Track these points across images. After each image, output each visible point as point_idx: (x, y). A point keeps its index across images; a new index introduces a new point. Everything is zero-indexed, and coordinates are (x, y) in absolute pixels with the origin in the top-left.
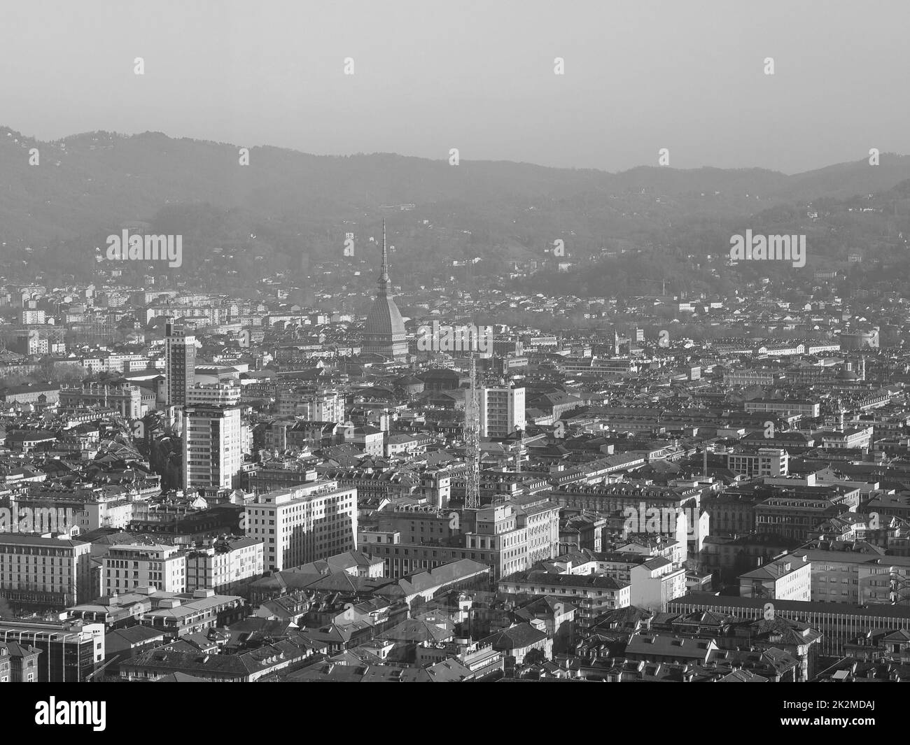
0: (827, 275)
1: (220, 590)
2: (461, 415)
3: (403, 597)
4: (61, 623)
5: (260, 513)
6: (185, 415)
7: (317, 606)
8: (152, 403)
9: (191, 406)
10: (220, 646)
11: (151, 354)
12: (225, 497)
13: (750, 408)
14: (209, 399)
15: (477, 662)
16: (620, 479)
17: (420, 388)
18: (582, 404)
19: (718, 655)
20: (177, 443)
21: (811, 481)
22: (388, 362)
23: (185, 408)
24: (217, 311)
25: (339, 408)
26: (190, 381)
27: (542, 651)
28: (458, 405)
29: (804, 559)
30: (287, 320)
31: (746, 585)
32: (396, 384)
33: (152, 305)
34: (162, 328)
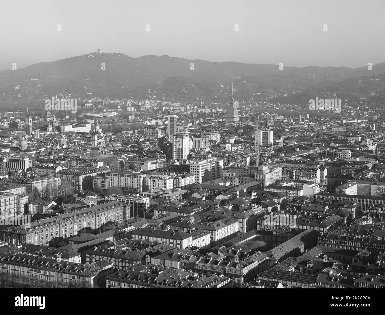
0: (364, 99)
1: (183, 188)
2: (254, 139)
3: (236, 191)
4: (137, 197)
5: (195, 167)
6: (173, 138)
7: (211, 194)
8: (164, 134)
9: (175, 135)
10: (183, 205)
11: (164, 120)
12: (185, 162)
13: (340, 138)
14: (180, 133)
15: (257, 211)
16: (301, 158)
17: (242, 131)
18: (290, 136)
19: (329, 210)
20: (171, 146)
21: (358, 160)
22: (233, 123)
23: (173, 136)
24: (183, 108)
25: (218, 136)
26: (175, 128)
27: (277, 208)
28: (253, 136)
29: (355, 183)
30: (204, 110)
31: (337, 190)
32: (235, 129)
33: (165, 106)
34: (167, 112)
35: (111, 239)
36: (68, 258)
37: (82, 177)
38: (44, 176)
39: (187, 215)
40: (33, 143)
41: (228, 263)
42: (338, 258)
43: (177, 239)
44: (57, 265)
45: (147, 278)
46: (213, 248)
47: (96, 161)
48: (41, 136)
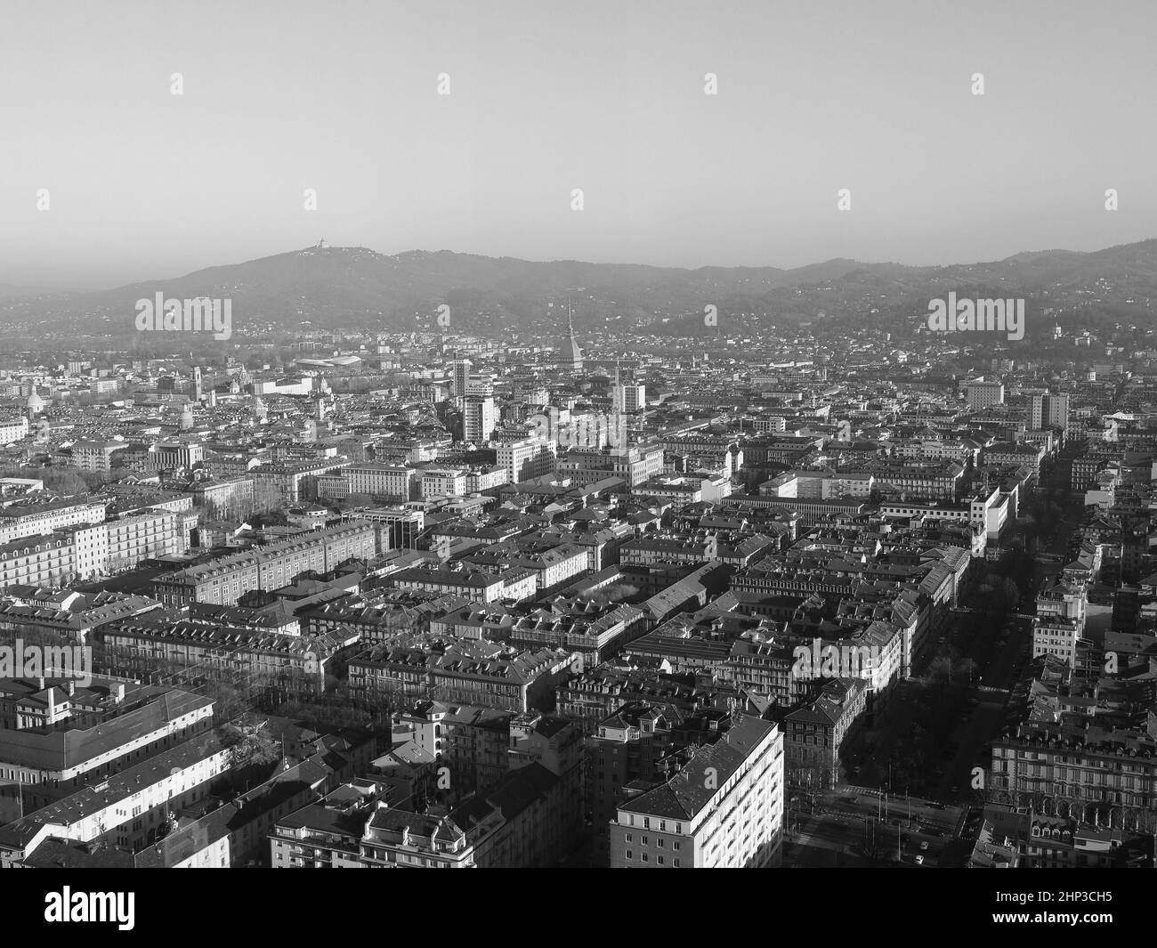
0: (805, 324)
1: (484, 493)
2: (611, 400)
3: (581, 496)
4: (401, 511)
5: (504, 453)
6: (464, 401)
7: (535, 501)
8: (447, 395)
9: (467, 396)
10: (485, 523)
11: (446, 369)
12: (487, 446)
13: (765, 395)
14: (477, 393)
15: (620, 531)
16: (695, 434)
17: (589, 386)
18: (675, 394)
19: (748, 526)
20: (460, 416)
21: (798, 434)
22: (572, 372)
23: (464, 397)
24: (480, 345)
25: (546, 397)
26: (467, 382)
27: (655, 525)
28: (609, 395)
29: (794, 475)
30: (518, 350)
31: (763, 490)
32: (576, 384)
33: (446, 343)
34: (452, 354)
35: (354, 589)
36: (277, 627)
37: (297, 477)
38: (225, 477)
39: (494, 541)
40: (202, 416)
41: (571, 627)
42: (767, 611)
43: (476, 587)
44: (257, 641)
45: (423, 659)
46: (543, 601)
47: (323, 447)
48: (218, 402)
